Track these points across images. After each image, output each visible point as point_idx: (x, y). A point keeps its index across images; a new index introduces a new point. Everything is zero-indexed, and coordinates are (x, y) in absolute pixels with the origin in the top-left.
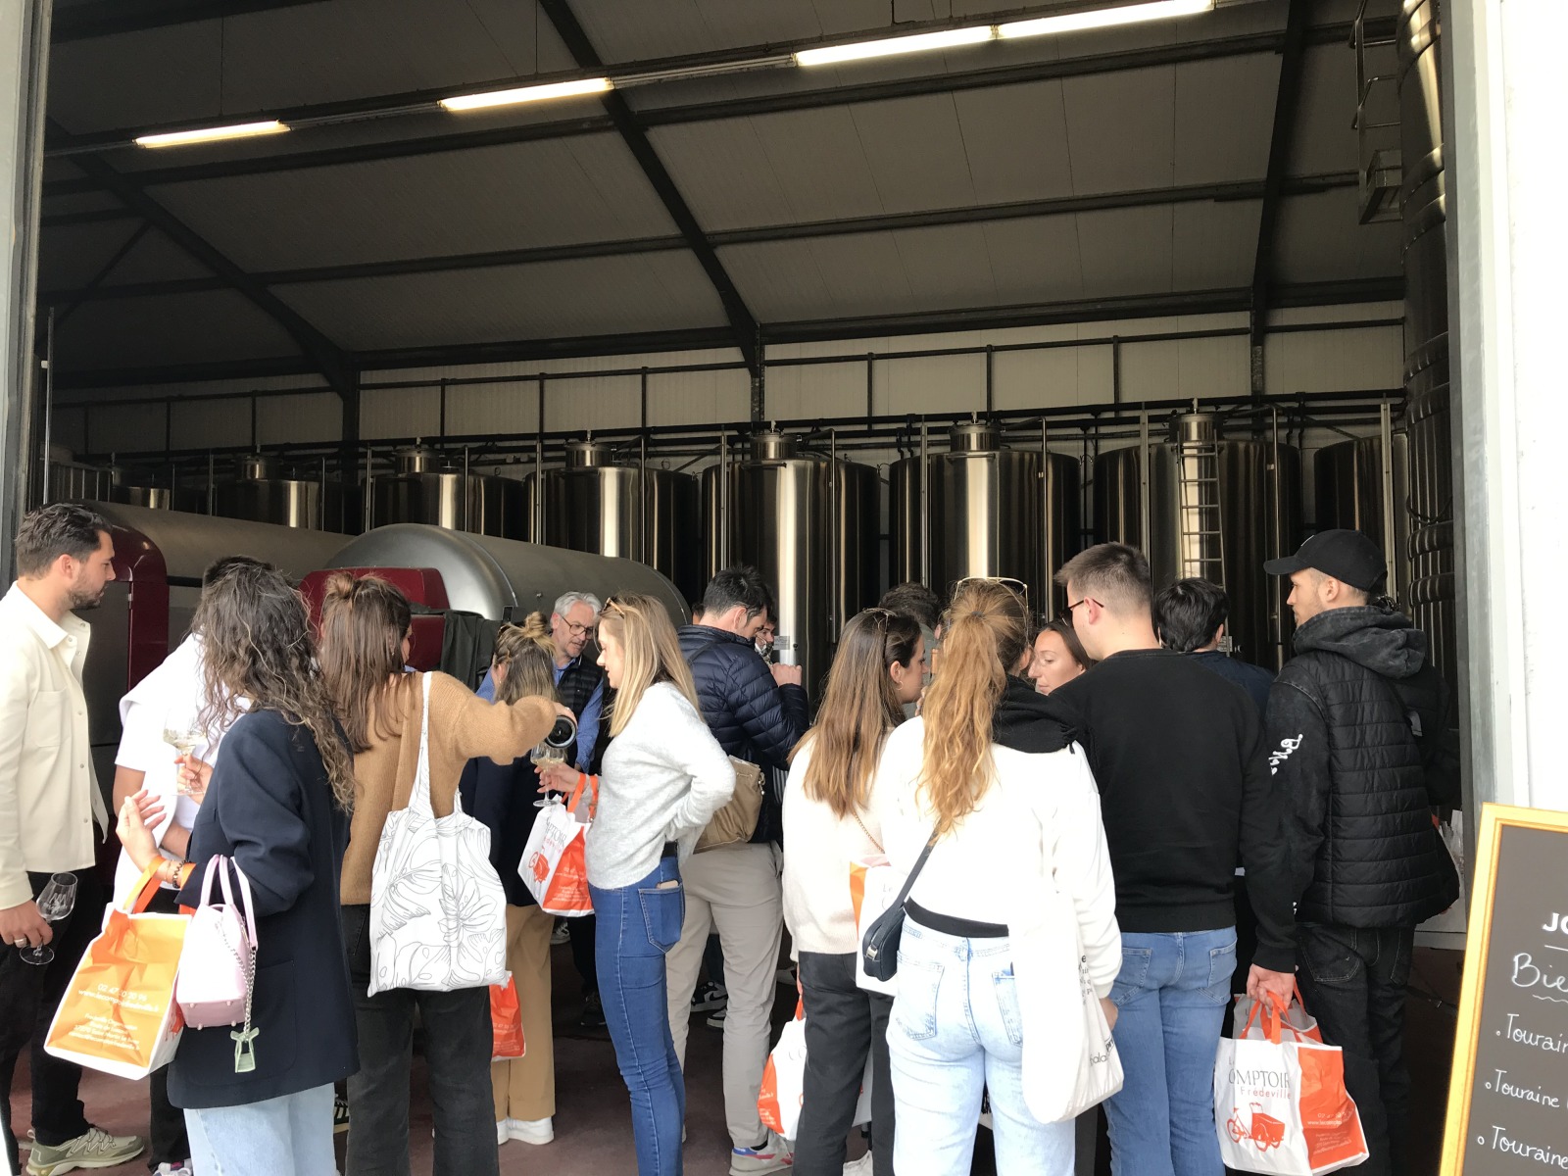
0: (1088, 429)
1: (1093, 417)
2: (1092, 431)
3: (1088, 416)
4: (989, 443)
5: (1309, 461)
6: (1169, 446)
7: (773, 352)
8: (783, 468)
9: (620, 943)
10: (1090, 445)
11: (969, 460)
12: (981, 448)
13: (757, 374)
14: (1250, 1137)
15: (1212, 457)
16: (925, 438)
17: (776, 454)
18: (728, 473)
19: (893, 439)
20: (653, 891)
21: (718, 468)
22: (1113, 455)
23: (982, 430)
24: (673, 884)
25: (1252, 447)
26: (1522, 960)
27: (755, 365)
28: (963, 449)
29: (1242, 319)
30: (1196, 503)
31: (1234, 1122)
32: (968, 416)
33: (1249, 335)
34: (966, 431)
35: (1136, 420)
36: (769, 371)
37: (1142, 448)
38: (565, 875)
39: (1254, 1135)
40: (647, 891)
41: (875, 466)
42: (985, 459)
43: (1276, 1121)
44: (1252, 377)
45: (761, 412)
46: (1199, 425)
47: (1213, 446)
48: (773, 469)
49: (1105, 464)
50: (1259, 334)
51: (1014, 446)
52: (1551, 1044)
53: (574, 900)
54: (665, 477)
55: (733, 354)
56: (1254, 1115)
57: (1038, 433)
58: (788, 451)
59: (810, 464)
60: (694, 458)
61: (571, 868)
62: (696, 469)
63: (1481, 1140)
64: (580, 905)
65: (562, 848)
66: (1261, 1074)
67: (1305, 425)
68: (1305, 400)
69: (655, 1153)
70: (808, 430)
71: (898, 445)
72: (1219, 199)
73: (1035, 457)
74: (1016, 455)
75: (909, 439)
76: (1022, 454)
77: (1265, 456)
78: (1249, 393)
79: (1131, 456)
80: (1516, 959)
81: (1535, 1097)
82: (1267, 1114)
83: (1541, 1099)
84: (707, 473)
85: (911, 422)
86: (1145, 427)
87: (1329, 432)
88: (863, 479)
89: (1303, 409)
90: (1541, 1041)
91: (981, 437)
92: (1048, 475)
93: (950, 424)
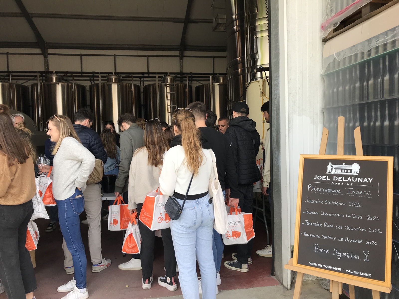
0: (141, 78)
1: (142, 76)
2: (142, 79)
3: (141, 75)
4: (118, 81)
5: (194, 89)
6: (163, 84)
7: (50, 51)
8: (58, 85)
9: (66, 214)
10: (142, 83)
11: (112, 85)
12: (115, 82)
13: (46, 57)
14: (232, 237)
15: (173, 87)
16: (100, 79)
17: (55, 81)
18: (40, 86)
19: (88, 78)
20: (74, 198)
21: (37, 84)
22: (149, 86)
23: (115, 77)
24: (80, 196)
25: (182, 85)
26: (310, 186)
27: (45, 54)
28: (111, 82)
29: (177, 53)
30: (169, 98)
31: (228, 234)
32: (112, 73)
33: (179, 57)
34: (111, 77)
35: (155, 77)
36: (50, 57)
37: (157, 84)
38: (48, 195)
39: (233, 236)
40: (72, 199)
41: (85, 86)
42: (116, 85)
43: (238, 232)
44: (180, 68)
45: (48, 68)
46: (170, 79)
47: (174, 84)
48: (55, 85)
49: (147, 88)
50: (182, 57)
51: (123, 82)
52: (316, 202)
53: (51, 202)
54: (18, 86)
55: (38, 51)
56: (232, 232)
57: (130, 79)
58: (59, 80)
59: (66, 84)
60: (26, 81)
61: (49, 192)
62: (28, 84)
63: (303, 224)
64: (53, 203)
65: (46, 187)
66: (234, 222)
67: (192, 80)
68: (192, 74)
69: (81, 269)
70: (64, 74)
71: (90, 80)
72: (174, 22)
73: (129, 85)
74: (124, 84)
75: (93, 79)
76: (126, 84)
77: (185, 88)
78: (179, 72)
79: (154, 86)
80: (308, 185)
81: (314, 213)
82: (236, 231)
83: (315, 213)
84: (33, 86)
85: (94, 74)
86: (157, 79)
87: (197, 82)
88: (82, 89)
89: (192, 76)
90: (314, 202)
91: (115, 79)
92: (133, 89)
93: (107, 75)
